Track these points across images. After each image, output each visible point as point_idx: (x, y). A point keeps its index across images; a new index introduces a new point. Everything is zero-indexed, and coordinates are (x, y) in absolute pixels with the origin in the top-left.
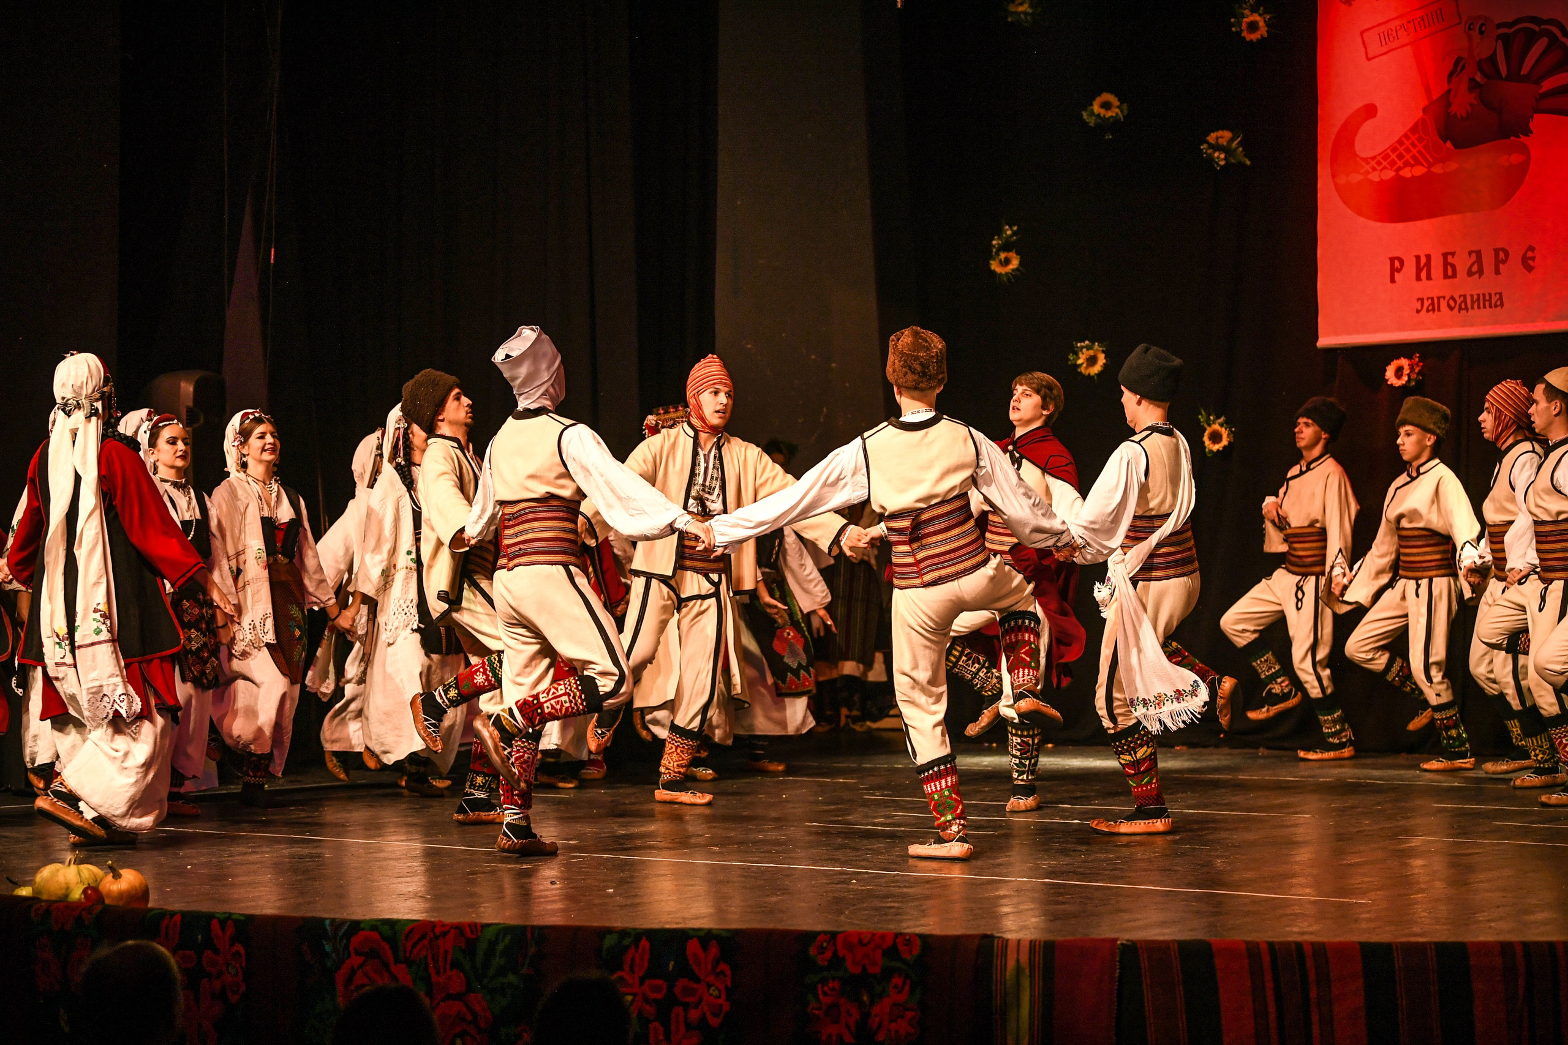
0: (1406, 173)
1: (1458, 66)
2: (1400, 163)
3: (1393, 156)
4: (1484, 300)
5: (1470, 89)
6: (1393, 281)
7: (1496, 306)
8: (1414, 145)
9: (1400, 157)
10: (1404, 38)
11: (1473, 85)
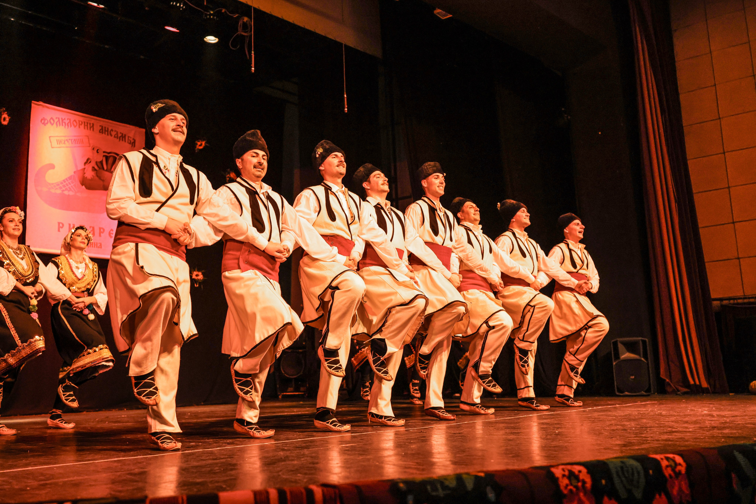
0: (66, 193)
1: (88, 161)
2: (64, 189)
3: (61, 185)
4: (95, 245)
5: (92, 170)
6: (59, 231)
7: (99, 247)
8: (69, 183)
9: (64, 186)
10: (67, 144)
11: (94, 169)
